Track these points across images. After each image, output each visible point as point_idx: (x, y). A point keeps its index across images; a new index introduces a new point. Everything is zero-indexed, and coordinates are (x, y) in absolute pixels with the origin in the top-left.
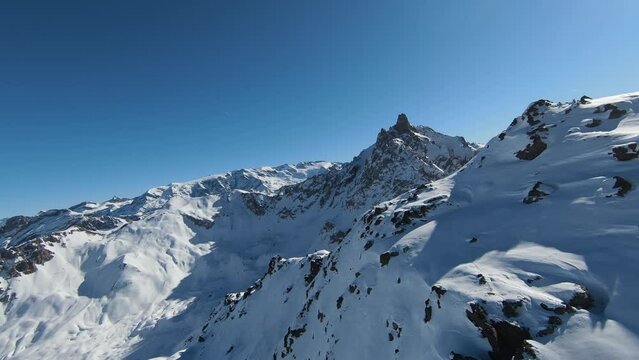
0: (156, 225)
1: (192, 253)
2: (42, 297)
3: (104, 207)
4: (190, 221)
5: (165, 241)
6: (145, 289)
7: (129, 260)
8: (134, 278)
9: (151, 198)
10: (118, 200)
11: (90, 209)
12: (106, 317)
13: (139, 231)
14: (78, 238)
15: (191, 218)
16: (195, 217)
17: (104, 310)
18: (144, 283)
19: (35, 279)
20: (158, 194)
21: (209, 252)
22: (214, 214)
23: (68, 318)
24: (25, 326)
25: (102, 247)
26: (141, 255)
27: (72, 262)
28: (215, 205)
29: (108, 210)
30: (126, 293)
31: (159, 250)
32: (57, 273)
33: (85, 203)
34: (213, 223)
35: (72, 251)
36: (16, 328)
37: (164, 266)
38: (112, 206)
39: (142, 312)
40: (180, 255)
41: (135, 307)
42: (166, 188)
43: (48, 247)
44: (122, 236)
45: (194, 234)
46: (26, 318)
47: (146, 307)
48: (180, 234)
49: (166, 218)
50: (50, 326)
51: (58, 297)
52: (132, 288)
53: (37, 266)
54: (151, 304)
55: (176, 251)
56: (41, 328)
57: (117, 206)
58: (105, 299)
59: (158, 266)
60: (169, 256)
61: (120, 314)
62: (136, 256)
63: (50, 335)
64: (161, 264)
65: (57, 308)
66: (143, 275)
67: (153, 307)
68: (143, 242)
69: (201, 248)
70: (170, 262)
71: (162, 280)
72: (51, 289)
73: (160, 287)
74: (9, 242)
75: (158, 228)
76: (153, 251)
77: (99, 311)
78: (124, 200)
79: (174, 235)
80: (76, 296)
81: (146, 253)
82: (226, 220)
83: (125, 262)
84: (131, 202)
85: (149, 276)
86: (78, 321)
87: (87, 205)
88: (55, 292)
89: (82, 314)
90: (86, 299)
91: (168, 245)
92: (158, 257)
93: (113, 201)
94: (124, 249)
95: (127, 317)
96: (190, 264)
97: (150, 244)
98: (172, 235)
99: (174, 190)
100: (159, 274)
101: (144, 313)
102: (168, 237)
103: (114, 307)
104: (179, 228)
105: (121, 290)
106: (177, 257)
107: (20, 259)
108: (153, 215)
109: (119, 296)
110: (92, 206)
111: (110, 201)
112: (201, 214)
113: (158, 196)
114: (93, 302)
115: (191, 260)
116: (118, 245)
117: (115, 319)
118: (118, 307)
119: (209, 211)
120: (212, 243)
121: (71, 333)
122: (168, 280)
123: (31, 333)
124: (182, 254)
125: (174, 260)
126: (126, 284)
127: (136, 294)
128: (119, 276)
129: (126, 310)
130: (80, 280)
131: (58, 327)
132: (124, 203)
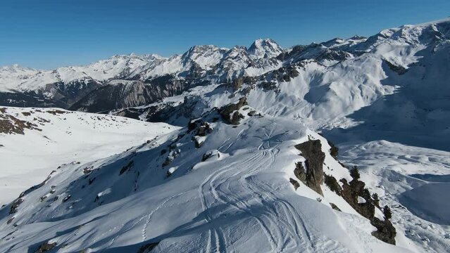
0: (359, 65)
1: (377, 91)
2: (289, 95)
3: (347, 43)
4: (387, 65)
5: (361, 78)
6: (336, 107)
7: (333, 86)
8: (332, 98)
9: (381, 38)
10: (357, 38)
11: (338, 43)
12: (311, 115)
13: (346, 68)
14: (312, 66)
15: (389, 63)
16: (392, 63)
17: (312, 111)
18: (337, 103)
19: (289, 85)
20: (389, 35)
21: (392, 93)
22: (411, 62)
23: (296, 109)
24: (280, 106)
25: (323, 74)
26: (341, 84)
27: (306, 80)
28: (416, 55)
29: (349, 45)
30: (325, 106)
31: (355, 84)
32: (299, 84)
33: (336, 39)
34: (407, 70)
35: (307, 73)
36: (277, 106)
37: (353, 95)
38: (352, 42)
39: (329, 119)
40: (367, 91)
41: (327, 115)
42: (397, 29)
43: (297, 69)
44: (335, 69)
45: (386, 77)
46: (281, 103)
47: (332, 117)
48: (374, 75)
49: (369, 61)
50: (288, 110)
51: (295, 97)
52: (328, 103)
53: (291, 78)
54: (335, 117)
55: (366, 87)
56: (285, 109)
57: (355, 42)
58: (314, 105)
59: (350, 94)
60: (359, 89)
61: (318, 116)
62: (338, 85)
63: (287, 114)
64: (352, 94)
65: (293, 103)
66: (338, 97)
67: (336, 119)
68: (346, 76)
69: (386, 90)
70: (358, 94)
71: (348, 104)
72: (293, 92)
73: (345, 108)
74: (292, 60)
75: (360, 67)
76: (350, 84)
77: (309, 111)
78: (362, 38)
79: (369, 75)
80: (302, 99)
81: (345, 84)
82: (422, 69)
83: (330, 87)
84: (366, 40)
85: (341, 99)
86: (299, 112)
87: (337, 41)
88: (295, 94)
89: (302, 109)
90: (306, 102)
91: (362, 81)
92: (352, 89)
93: (354, 38)
94: (333, 78)
95: (320, 119)
96: (372, 99)
97: (350, 78)
98: (368, 75)
99: (404, 31)
100: (348, 100)
101: (330, 120)
102: (364, 76)
103: (317, 111)
104: (375, 70)
105: (323, 103)
106: (363, 91)
107: (285, 73)
108: (361, 57)
109: (321, 106)
110: (340, 41)
111: (352, 38)
112: (400, 61)
113: (388, 37)
114: (308, 105)
115: (374, 96)
116: (331, 75)
117: (315, 118)
118: (318, 112)
119: (408, 59)
120: (398, 87)
121: (295, 117)
122: (352, 106)
123: (281, 110)
124: (369, 91)
125: (361, 93)
126: (326, 101)
127: (329, 108)
128: (324, 95)
129: (322, 115)
130: (307, 91)
131: (291, 111)
132: (360, 41)
